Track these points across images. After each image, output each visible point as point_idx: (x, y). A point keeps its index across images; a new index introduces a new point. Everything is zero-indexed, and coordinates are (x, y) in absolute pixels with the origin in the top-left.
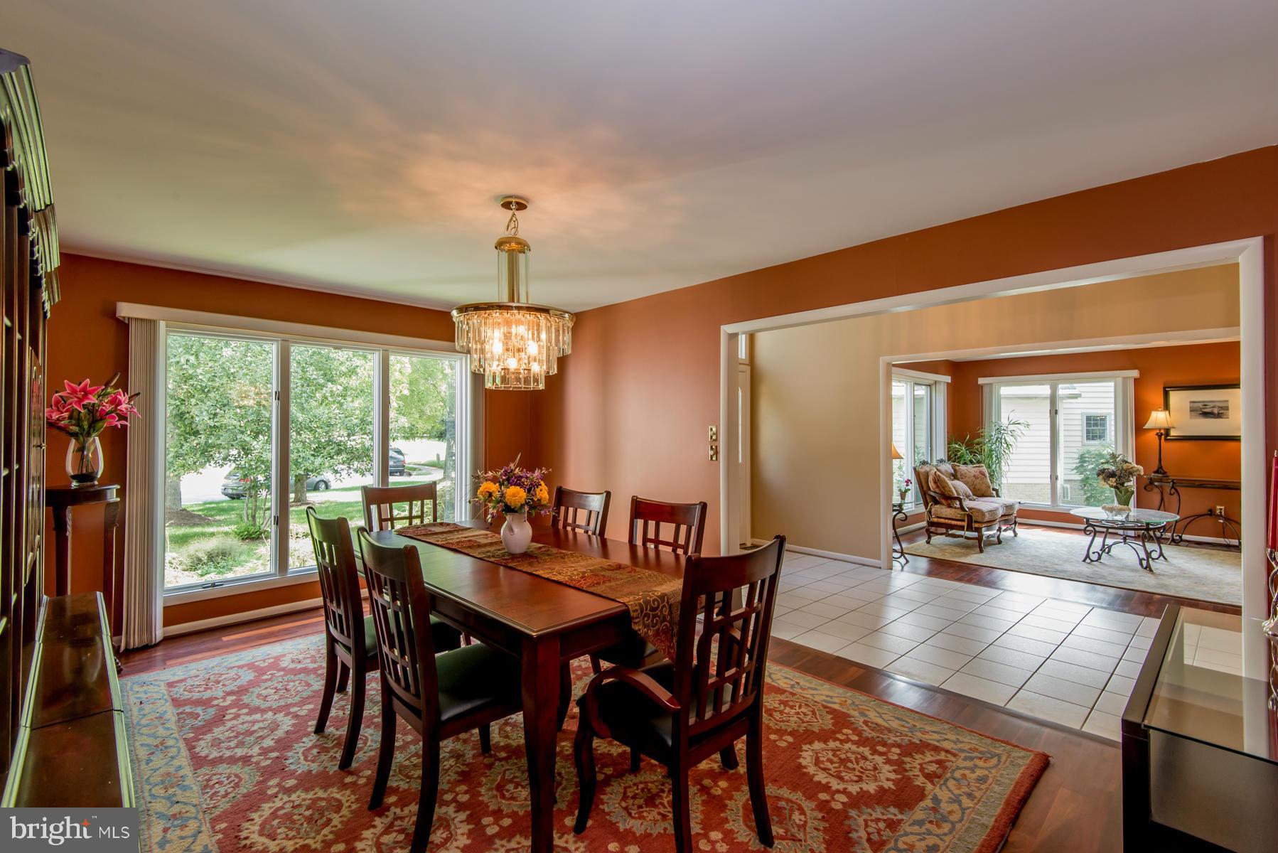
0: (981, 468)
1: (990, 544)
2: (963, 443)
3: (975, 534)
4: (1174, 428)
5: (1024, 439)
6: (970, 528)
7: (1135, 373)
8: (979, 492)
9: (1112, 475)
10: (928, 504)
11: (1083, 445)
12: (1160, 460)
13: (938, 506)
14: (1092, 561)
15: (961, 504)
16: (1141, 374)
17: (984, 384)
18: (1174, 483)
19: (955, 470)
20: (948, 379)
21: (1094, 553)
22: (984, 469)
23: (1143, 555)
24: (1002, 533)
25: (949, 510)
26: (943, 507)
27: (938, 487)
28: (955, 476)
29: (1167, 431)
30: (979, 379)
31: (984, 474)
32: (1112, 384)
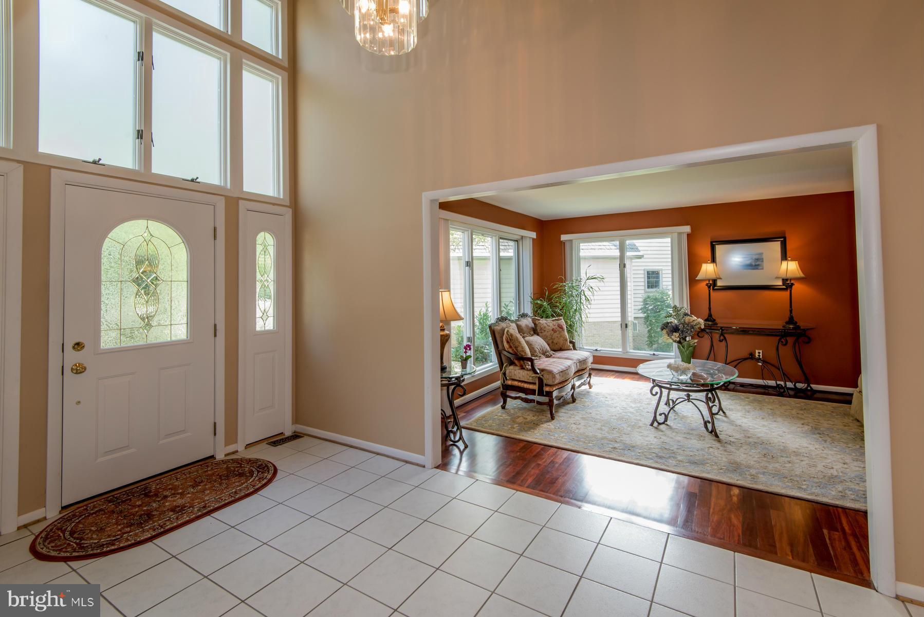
0: (559, 322)
1: (565, 403)
2: (544, 298)
3: (545, 399)
4: (720, 278)
5: (600, 293)
6: (541, 393)
7: (687, 229)
8: (557, 346)
9: (675, 329)
10: (503, 365)
11: (646, 292)
12: (710, 309)
13: (511, 367)
14: (659, 424)
15: (533, 365)
16: (692, 229)
17: (567, 240)
18: (722, 330)
19: (535, 324)
20: (533, 235)
21: (660, 415)
22: (562, 322)
23: (707, 417)
24: (577, 390)
25: (521, 371)
26: (517, 368)
27: (511, 347)
28: (535, 331)
29: (715, 281)
30: (562, 236)
31: (561, 328)
32: (669, 240)
